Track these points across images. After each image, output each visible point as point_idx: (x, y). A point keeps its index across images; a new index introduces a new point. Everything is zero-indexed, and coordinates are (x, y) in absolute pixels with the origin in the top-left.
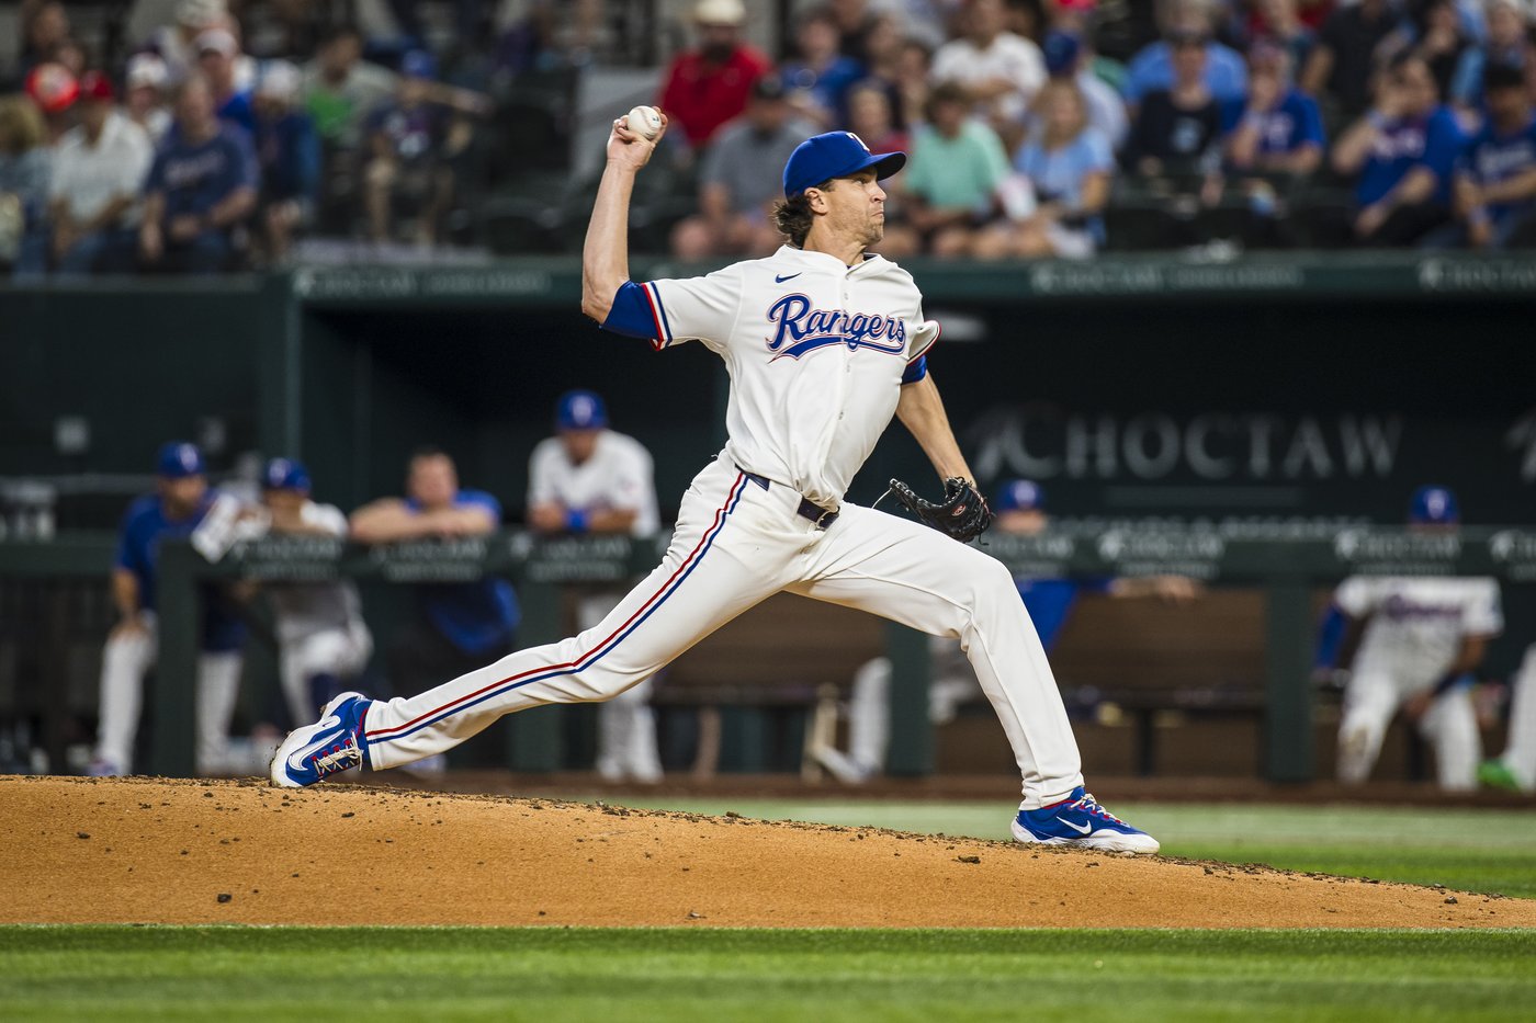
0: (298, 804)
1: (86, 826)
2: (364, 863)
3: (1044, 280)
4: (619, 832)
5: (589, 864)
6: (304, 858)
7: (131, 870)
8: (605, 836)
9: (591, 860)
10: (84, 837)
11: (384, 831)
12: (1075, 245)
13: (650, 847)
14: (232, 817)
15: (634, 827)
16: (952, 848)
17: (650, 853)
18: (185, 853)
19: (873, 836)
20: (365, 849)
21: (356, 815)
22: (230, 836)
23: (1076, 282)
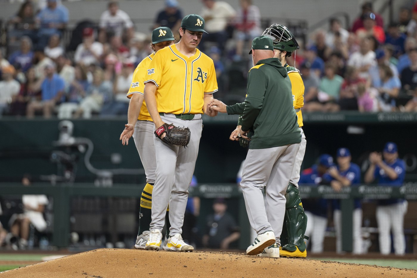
0: (240, 258)
1: (185, 264)
2: (260, 275)
3: (381, 118)
4: (326, 267)
5: (320, 276)
6: (244, 273)
7: (199, 276)
8: (323, 268)
9: (320, 275)
10: (185, 267)
11: (264, 266)
12: (387, 108)
13: (335, 271)
14: (223, 262)
15: (329, 266)
16: (416, 273)
17: (335, 273)
18: (213, 271)
19: (393, 269)
20: (260, 271)
21: (256, 262)
22: (224, 267)
23: (390, 118)
